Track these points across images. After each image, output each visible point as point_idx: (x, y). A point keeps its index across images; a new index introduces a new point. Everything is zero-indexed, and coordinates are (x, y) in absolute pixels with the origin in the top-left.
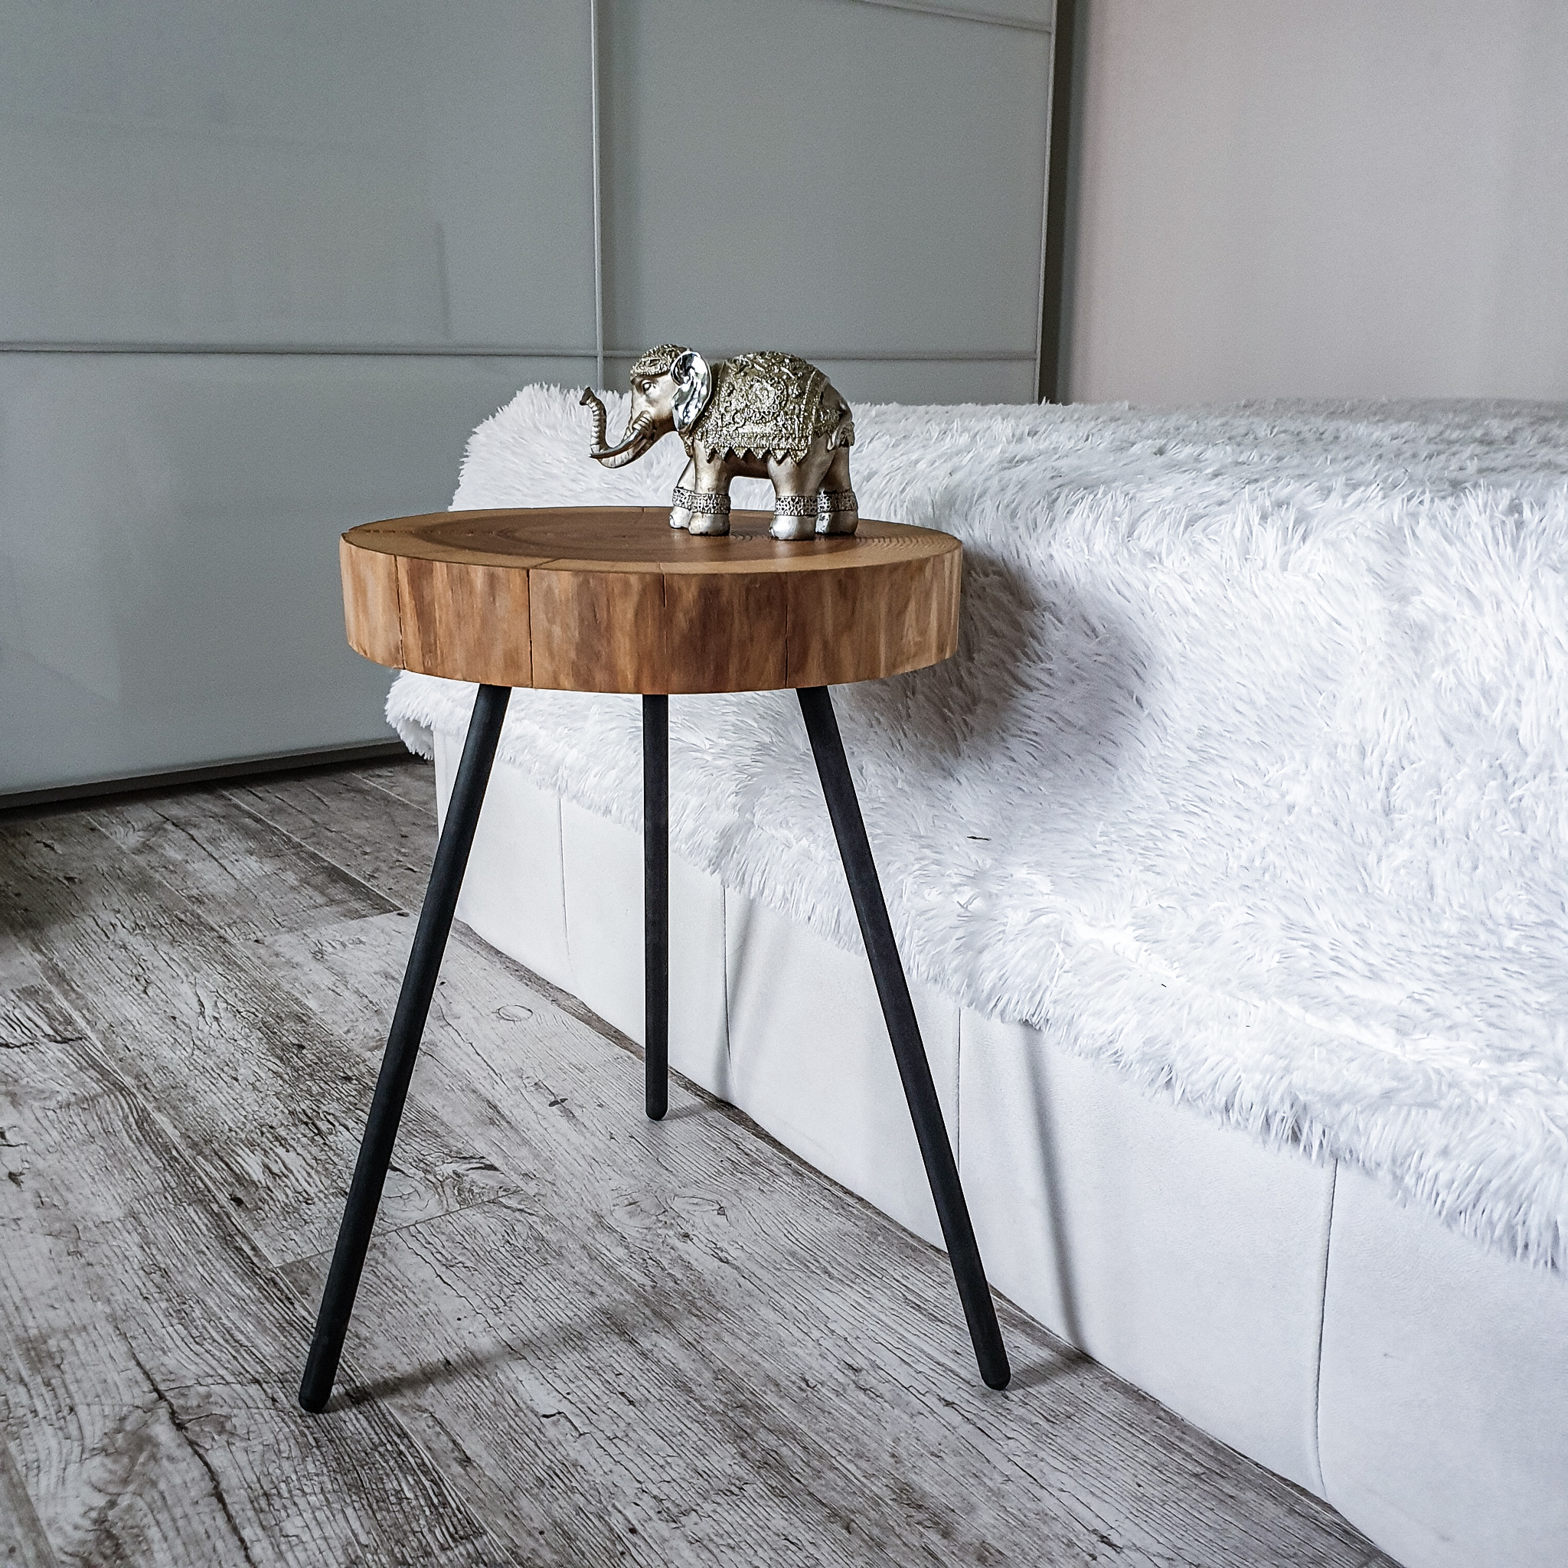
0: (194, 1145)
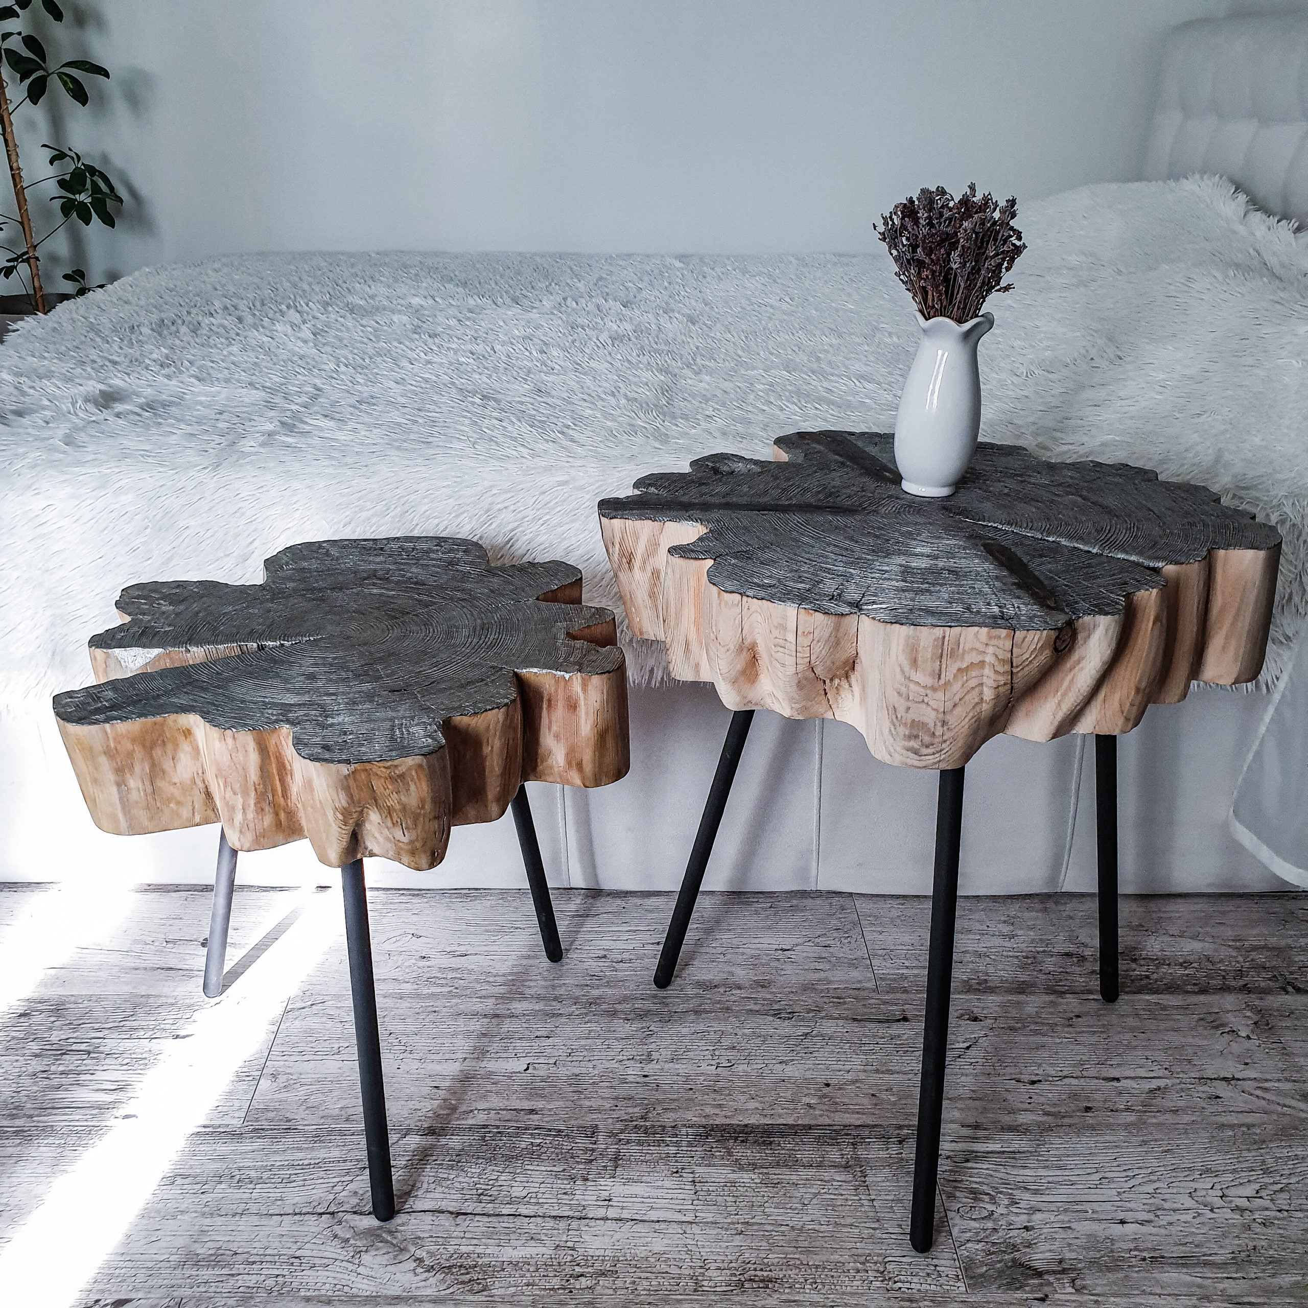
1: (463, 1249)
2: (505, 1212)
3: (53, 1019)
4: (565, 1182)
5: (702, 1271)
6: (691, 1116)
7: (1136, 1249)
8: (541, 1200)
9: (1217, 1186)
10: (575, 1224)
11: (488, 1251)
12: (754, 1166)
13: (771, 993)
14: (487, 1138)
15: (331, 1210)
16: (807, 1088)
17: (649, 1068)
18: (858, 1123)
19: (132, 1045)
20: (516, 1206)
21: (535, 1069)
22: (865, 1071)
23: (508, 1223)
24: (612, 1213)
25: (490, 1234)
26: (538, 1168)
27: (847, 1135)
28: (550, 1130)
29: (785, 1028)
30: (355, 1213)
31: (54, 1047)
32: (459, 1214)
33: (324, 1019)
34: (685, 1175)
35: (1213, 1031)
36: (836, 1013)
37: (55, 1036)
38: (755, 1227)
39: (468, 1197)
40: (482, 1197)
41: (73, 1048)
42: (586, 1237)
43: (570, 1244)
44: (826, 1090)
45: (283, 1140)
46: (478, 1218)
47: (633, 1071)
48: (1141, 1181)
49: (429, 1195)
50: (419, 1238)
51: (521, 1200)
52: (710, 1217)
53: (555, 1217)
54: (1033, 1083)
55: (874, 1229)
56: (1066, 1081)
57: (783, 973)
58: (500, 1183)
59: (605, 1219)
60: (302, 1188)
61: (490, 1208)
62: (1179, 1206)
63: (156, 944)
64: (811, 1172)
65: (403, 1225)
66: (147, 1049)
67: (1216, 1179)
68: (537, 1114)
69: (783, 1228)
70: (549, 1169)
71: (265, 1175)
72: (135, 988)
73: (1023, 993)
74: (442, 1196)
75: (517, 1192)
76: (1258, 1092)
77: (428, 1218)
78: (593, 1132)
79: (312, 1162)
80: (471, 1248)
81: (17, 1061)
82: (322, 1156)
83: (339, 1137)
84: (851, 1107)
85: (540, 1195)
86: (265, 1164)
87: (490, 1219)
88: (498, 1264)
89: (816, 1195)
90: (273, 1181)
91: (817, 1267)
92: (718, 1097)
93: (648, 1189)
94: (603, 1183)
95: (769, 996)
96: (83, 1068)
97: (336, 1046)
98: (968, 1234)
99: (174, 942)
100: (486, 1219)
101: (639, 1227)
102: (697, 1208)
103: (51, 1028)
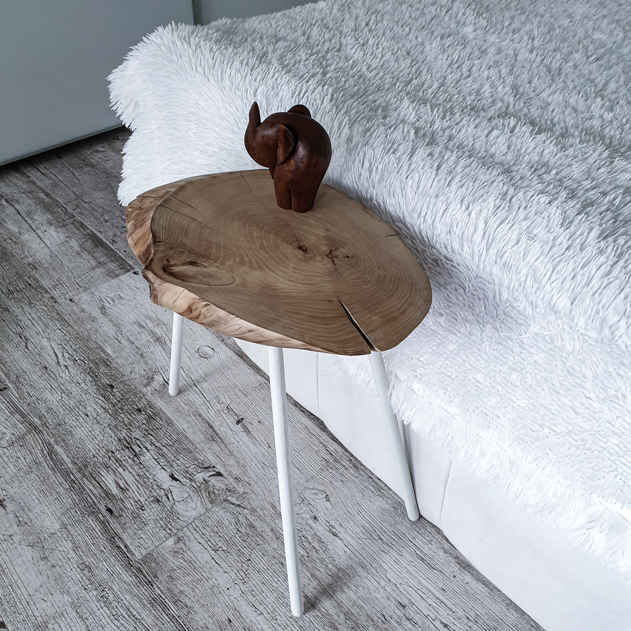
0: (80, 470)
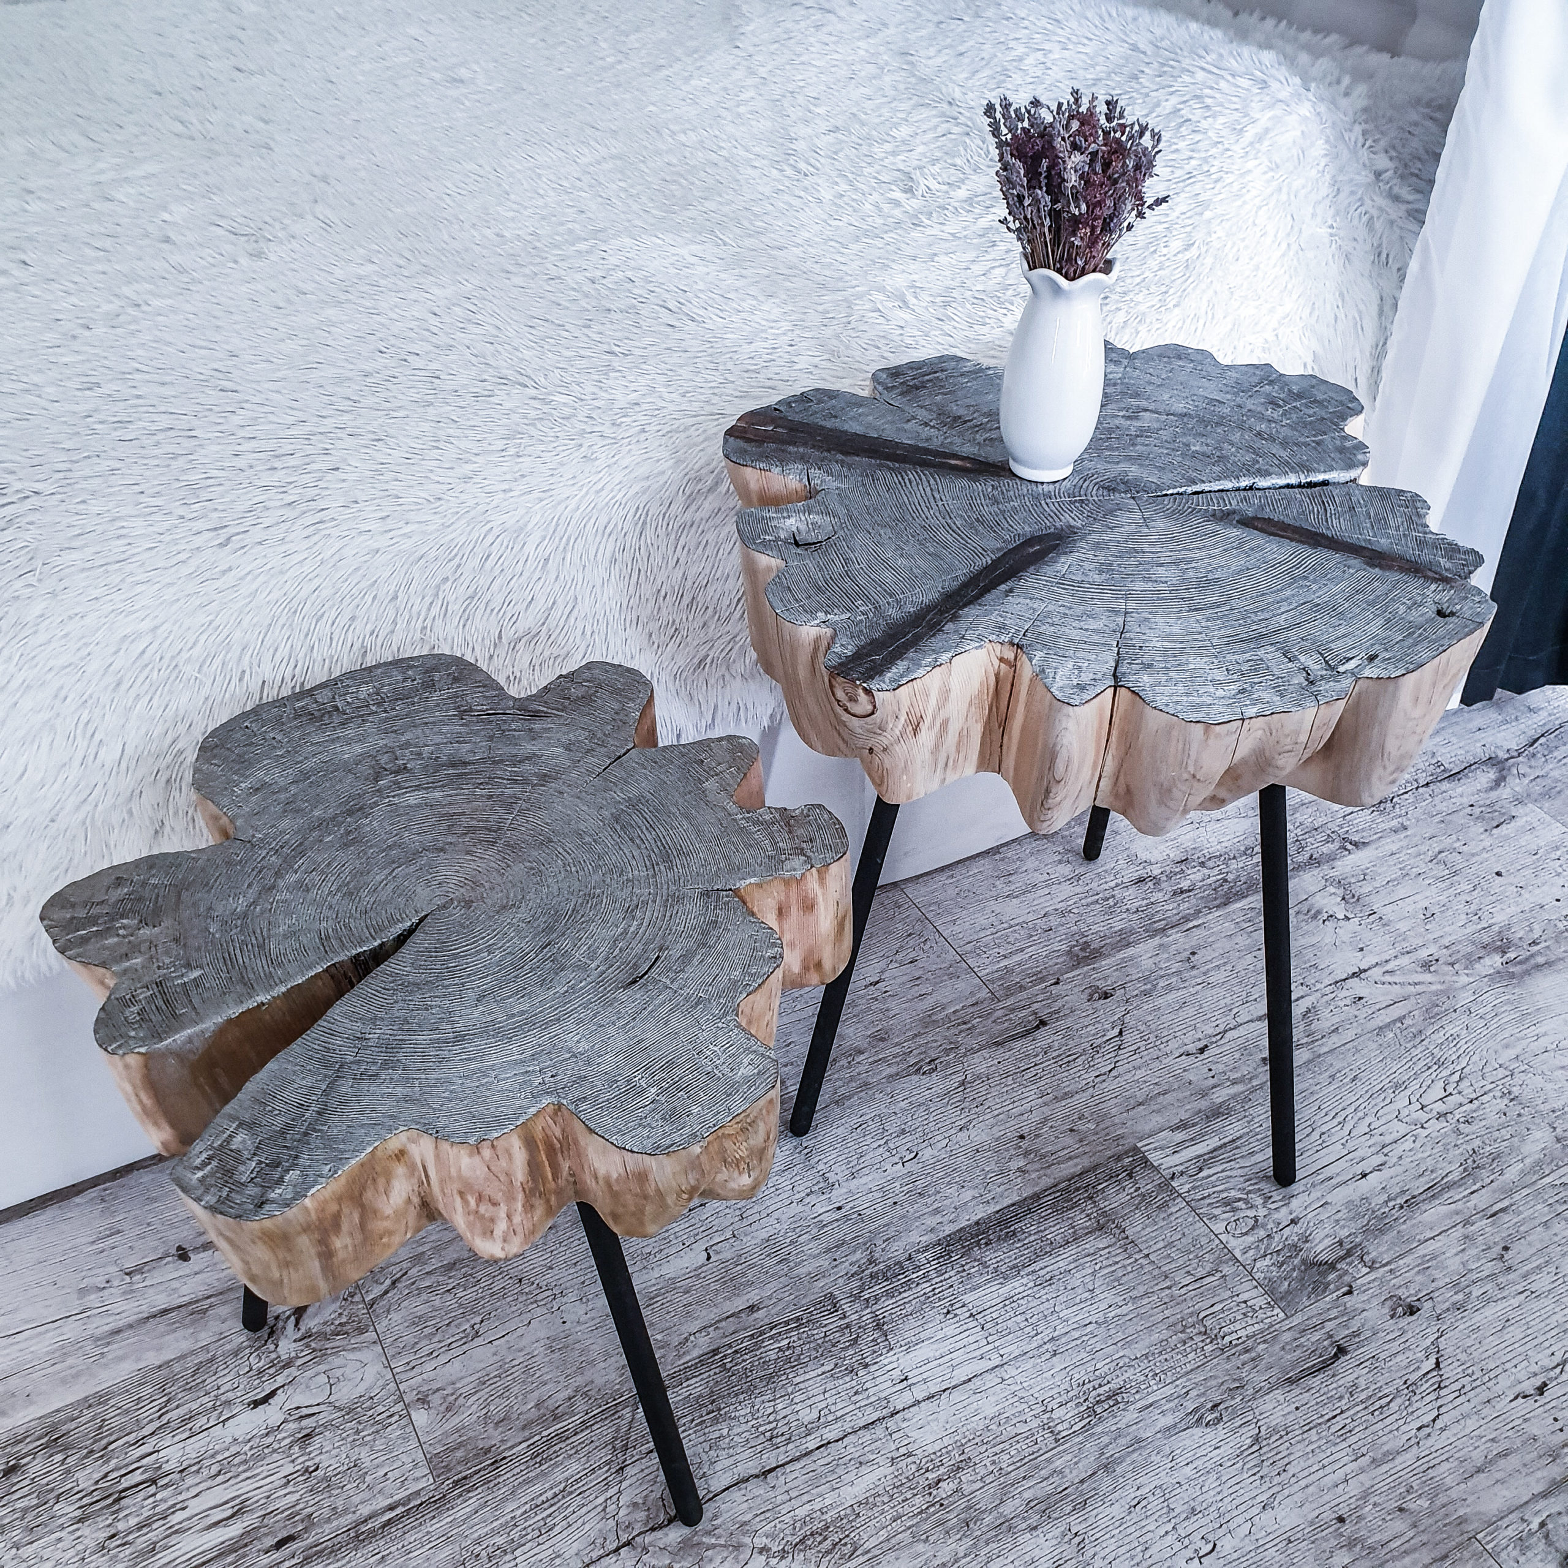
1: (801, 1512)
2: (812, 1446)
3: (59, 1457)
4: (848, 1379)
5: (1047, 1415)
6: (916, 1237)
7: (1390, 1200)
8: (839, 1414)
9: (1413, 1100)
10: (891, 1424)
11: (828, 1502)
12: (1016, 1269)
13: (897, 1044)
14: (728, 1366)
15: (624, 1538)
16: (1007, 1150)
17: (838, 1195)
18: (1078, 1169)
19: (202, 1443)
20: (817, 1434)
21: (717, 1253)
22: (1046, 1104)
23: (822, 1459)
24: (919, 1393)
25: (816, 1480)
26: (807, 1377)
27: (1078, 1189)
28: (787, 1323)
29: (937, 1084)
30: (653, 1529)
31: (96, 1496)
32: (766, 1473)
33: (424, 1297)
34: (958, 1312)
35: (1314, 923)
36: (973, 1043)
37: (86, 1478)
38: (1063, 1340)
39: (759, 1448)
40: (774, 1441)
41: (125, 1483)
42: (914, 1434)
43: (903, 1451)
44: (1024, 1144)
45: (501, 1480)
46: (788, 1468)
47: (822, 1207)
48: (1352, 1123)
49: (718, 1466)
50: (745, 1524)
51: (818, 1423)
52: (1015, 1350)
53: (866, 1427)
54: (1202, 1050)
55: (1169, 1288)
56: (1229, 1035)
57: (892, 1013)
58: (783, 1413)
59: (918, 1403)
60: (570, 1530)
61: (793, 1450)
62: (1395, 1136)
63: (116, 1283)
64: (1072, 1250)
65: (715, 1517)
66: (229, 1440)
67: (1408, 1092)
68: (759, 1309)
69: (1089, 1328)
70: (820, 1371)
71: (515, 1534)
72: (139, 1360)
73: (1128, 945)
74: (731, 1461)
75: (807, 1415)
76: (1388, 978)
77: (736, 1494)
78: (831, 1303)
79: (556, 1490)
80: (808, 1507)
81: (60, 1540)
82: (562, 1477)
83: (562, 1445)
84: (1061, 1154)
85: (833, 1409)
86: (502, 1520)
87: (802, 1463)
88: (848, 1511)
89: (1094, 1273)
90: (529, 1537)
91: (1146, 1355)
92: (929, 1201)
93: (935, 1346)
94: (886, 1362)
95: (897, 1050)
96: (163, 1506)
97: (467, 1326)
98: (1251, 1253)
99: (139, 1270)
100: (797, 1465)
101: (956, 1396)
102: (997, 1344)
103: (68, 1471)
